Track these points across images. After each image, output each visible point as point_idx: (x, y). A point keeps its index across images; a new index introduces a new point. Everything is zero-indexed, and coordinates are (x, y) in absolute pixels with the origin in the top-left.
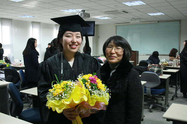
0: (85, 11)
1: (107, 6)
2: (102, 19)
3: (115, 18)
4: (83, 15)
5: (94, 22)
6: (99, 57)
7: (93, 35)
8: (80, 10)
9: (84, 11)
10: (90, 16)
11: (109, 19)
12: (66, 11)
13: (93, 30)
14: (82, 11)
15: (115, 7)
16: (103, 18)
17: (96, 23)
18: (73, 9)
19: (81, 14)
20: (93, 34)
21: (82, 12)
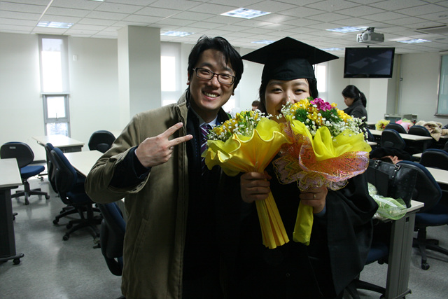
0: (375, 29)
1: (422, 17)
2: (409, 42)
3: (439, 41)
4: (369, 37)
5: (393, 50)
6: (400, 119)
7: (390, 76)
8: (365, 28)
9: (373, 28)
10: (383, 39)
11: (425, 42)
12: (338, 30)
13: (390, 65)
14: (368, 29)
15: (441, 18)
16: (413, 41)
17: (397, 51)
18: (351, 26)
19: (366, 35)
20: (389, 74)
21: (368, 32)
